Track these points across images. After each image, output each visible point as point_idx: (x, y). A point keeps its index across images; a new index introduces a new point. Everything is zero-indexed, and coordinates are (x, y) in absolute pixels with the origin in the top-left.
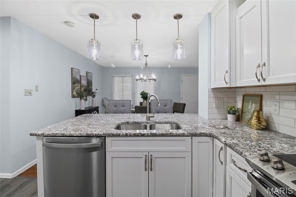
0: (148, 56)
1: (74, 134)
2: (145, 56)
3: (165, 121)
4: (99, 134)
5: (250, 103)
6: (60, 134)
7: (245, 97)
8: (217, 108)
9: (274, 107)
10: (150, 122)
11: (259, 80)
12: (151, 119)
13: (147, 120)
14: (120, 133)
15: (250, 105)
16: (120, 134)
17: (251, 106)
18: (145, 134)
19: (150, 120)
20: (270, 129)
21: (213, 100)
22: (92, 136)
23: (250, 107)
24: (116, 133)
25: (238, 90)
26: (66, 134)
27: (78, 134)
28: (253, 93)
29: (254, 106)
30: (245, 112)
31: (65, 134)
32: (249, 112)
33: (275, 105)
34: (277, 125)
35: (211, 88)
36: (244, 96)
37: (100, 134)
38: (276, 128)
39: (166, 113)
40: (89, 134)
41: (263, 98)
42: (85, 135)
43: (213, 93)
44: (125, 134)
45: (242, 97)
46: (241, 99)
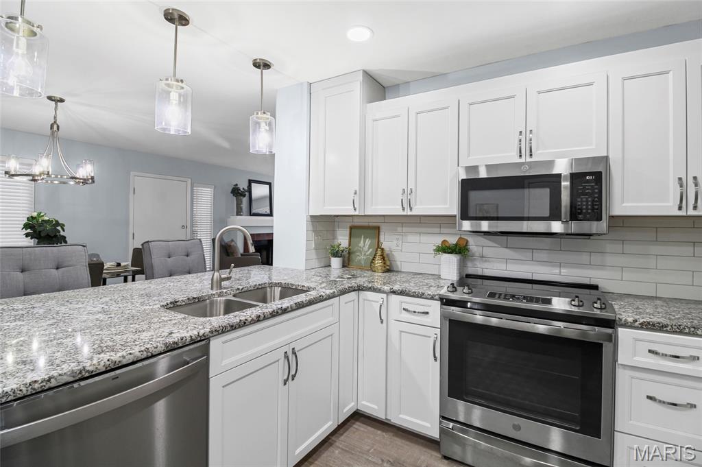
0: (62, 101)
1: (123, 357)
2: (50, 98)
3: (255, 284)
4: (201, 334)
5: (363, 239)
6: (65, 377)
7: (353, 230)
8: (316, 249)
9: (395, 242)
10: (226, 293)
11: (404, 209)
12: (224, 283)
13: (215, 288)
14: (246, 318)
15: (362, 242)
16: (246, 320)
17: (364, 242)
18: (288, 307)
19: (221, 288)
20: (395, 269)
21: (312, 235)
22: (180, 345)
23: (362, 244)
24: (238, 321)
25: (336, 219)
26: (91, 368)
27: (139, 354)
28: (366, 224)
29: (368, 242)
30: (354, 252)
31: (87, 368)
32: (360, 252)
33: (398, 239)
34: (399, 263)
35: (310, 214)
36: (351, 228)
37: (203, 335)
38: (397, 266)
39: (190, 273)
40: (174, 343)
41: (381, 230)
42: (161, 348)
43: (312, 225)
44: (255, 318)
45: (348, 230)
46: (347, 232)
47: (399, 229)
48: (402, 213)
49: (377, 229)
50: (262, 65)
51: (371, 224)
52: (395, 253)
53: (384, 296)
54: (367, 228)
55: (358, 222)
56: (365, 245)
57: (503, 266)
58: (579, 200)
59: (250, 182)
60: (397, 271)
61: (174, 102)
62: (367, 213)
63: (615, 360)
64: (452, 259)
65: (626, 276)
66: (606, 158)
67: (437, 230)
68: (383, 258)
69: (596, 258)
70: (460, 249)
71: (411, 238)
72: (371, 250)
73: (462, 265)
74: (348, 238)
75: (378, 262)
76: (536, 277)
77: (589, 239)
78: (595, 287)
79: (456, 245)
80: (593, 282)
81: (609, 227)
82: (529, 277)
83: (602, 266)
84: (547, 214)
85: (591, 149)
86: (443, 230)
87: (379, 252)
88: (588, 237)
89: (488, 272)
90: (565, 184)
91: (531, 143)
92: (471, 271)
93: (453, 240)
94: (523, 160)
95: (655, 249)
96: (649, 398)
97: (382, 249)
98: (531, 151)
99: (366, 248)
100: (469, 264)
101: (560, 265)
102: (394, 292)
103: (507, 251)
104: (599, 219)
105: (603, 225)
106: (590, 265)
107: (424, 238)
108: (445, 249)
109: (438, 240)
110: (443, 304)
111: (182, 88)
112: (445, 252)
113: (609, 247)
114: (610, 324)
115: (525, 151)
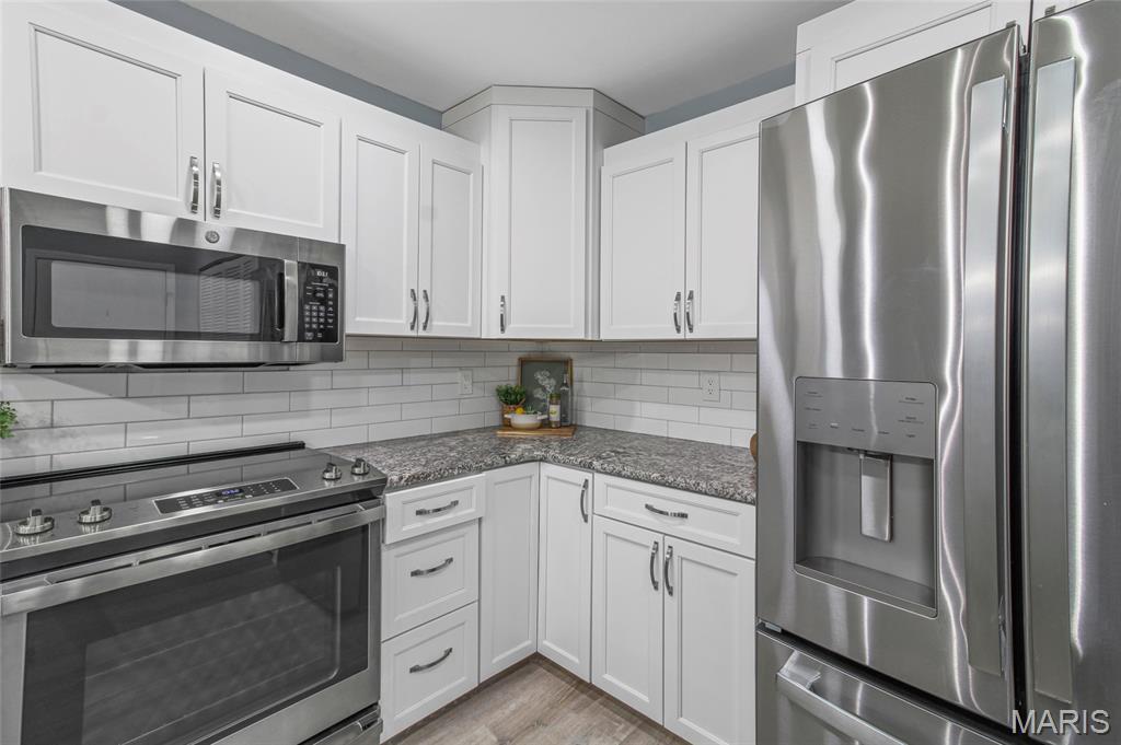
58: (307, 307)
65: (337, 421)
66: (341, 249)
69: (297, 401)
76: (196, 449)
77: (288, 370)
78: (300, 446)
80: (295, 438)
82: (180, 451)
83: (305, 412)
84: (254, 331)
88: (285, 367)
91: (219, 190)
96: (414, 574)
98: (218, 205)
101: (242, 418)
106: (289, 412)
115: (206, 200)
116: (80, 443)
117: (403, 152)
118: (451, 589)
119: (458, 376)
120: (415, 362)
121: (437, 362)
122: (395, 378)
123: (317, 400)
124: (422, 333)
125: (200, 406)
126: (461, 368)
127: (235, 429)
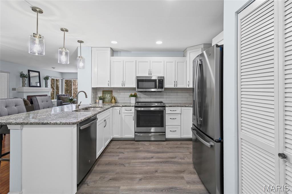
9: (117, 95)
13: (77, 108)
15: (107, 95)
21: (92, 93)
23: (107, 96)
28: (108, 90)
29: (109, 95)
30: (105, 98)
35: (92, 87)
36: (103, 91)
38: (118, 101)
43: (93, 90)
46: (102, 92)
47: (118, 91)
48: (122, 87)
49: (112, 91)
50: (81, 42)
51: (110, 90)
52: (117, 98)
53: (120, 107)
54: (108, 91)
55: (105, 89)
56: (108, 96)
57: (144, 99)
58: (160, 84)
59: (29, 71)
60: (118, 103)
61: (64, 55)
62: (111, 87)
63: (165, 113)
64: (134, 98)
65: (167, 99)
66: (164, 77)
67: (129, 91)
68: (115, 99)
70: (135, 96)
71: (122, 94)
72: (110, 97)
73: (136, 100)
74: (102, 94)
75: (113, 100)
77: (162, 92)
78: (162, 102)
79: (134, 95)
80: (162, 101)
81: (164, 90)
83: (163, 98)
84: (154, 87)
85: (161, 75)
86: (131, 91)
87: (113, 98)
89: (141, 101)
90: (157, 81)
91: (151, 72)
92: (137, 101)
93: (133, 94)
94: (149, 76)
95: (172, 94)
96: (170, 119)
97: (114, 97)
99: (108, 97)
100: (137, 99)
101: (156, 98)
102: (123, 106)
103: (146, 96)
104: (163, 88)
105: (163, 90)
106: (161, 98)
107: (126, 94)
108: (131, 96)
109: (130, 94)
110: (135, 107)
111: (66, 51)
112: (132, 97)
113: (164, 94)
114: (165, 107)
115: (150, 74)
116: (141, 99)
117: (173, 62)
118: (176, 122)
119: (187, 94)
120: (179, 92)
121: (183, 92)
122: (176, 94)
123: (165, 96)
124: (176, 87)
125: (152, 96)
126: (187, 93)
127: (155, 99)
